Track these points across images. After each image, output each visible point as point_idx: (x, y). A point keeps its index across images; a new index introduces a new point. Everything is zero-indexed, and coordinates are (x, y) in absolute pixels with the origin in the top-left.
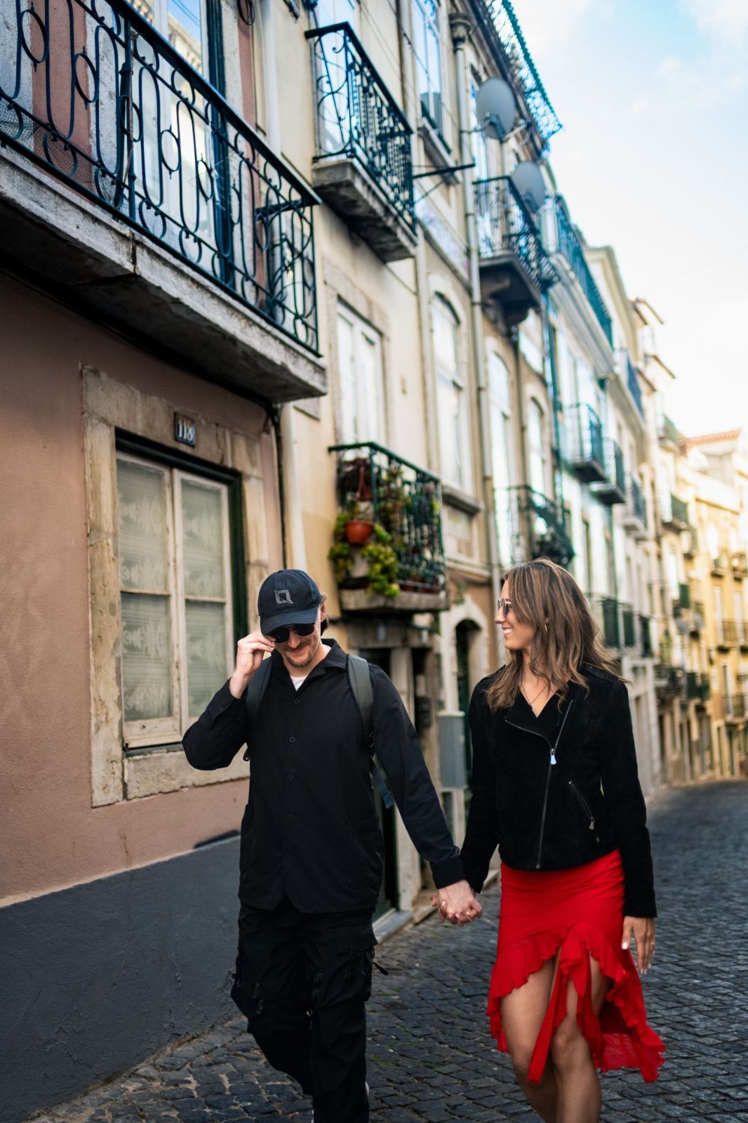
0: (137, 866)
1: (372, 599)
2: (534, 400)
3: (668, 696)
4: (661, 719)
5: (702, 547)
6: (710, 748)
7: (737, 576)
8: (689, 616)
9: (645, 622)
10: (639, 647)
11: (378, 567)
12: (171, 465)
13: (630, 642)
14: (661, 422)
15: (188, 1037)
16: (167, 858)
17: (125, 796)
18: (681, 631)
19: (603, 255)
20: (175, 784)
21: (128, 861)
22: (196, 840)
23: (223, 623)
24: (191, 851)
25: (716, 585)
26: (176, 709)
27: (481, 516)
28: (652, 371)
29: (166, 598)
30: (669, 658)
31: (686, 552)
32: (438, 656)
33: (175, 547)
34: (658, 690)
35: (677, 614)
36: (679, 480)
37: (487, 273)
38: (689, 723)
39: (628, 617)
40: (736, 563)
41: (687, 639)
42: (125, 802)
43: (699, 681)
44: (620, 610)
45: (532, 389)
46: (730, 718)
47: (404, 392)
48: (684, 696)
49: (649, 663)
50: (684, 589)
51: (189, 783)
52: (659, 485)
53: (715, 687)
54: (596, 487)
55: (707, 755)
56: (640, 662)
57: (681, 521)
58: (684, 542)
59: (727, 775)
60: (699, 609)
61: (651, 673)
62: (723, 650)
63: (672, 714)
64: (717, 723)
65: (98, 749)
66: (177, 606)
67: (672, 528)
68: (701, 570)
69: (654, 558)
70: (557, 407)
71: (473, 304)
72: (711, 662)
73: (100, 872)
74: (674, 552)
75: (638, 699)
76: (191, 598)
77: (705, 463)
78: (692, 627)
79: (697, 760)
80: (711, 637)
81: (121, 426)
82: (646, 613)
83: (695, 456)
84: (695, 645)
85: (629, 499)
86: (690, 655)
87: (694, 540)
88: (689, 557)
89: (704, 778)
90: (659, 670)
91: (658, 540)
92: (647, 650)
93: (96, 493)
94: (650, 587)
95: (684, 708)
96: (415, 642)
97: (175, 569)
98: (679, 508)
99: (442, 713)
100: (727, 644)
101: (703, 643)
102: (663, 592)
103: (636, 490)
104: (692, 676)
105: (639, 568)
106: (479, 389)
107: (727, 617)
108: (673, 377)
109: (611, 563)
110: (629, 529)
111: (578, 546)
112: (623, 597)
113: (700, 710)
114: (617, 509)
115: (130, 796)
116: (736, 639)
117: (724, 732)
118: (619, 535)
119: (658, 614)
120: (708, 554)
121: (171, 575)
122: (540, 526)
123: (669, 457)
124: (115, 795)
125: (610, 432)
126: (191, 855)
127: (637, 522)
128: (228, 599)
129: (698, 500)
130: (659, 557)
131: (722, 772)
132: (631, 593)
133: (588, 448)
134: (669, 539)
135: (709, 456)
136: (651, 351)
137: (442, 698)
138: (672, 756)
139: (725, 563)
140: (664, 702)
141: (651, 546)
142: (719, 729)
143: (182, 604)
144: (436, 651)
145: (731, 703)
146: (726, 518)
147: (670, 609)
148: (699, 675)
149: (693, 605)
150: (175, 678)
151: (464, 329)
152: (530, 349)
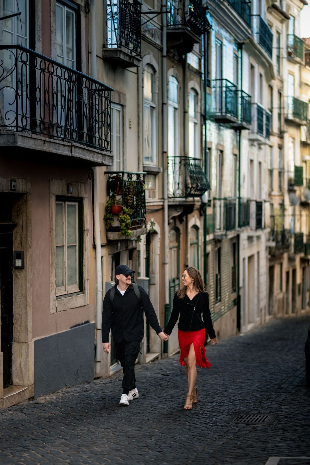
0: (59, 333)
1: (120, 237)
2: (193, 89)
3: (277, 253)
4: (271, 269)
8: (300, 191)
9: (259, 206)
11: (124, 224)
12: (65, 201)
15: (68, 387)
16: (65, 331)
17: (56, 311)
18: (293, 202)
20: (66, 308)
21: (57, 331)
22: (71, 326)
23: (75, 252)
24: (69, 329)
26: (65, 284)
27: (160, 175)
29: (63, 246)
30: (281, 225)
31: (304, 141)
32: (139, 251)
33: (65, 229)
34: (270, 249)
35: (291, 191)
38: (294, 271)
41: (297, 208)
42: (56, 313)
45: (192, 83)
47: (130, 128)
49: (263, 234)
50: (298, 171)
51: (69, 308)
52: (285, 93)
56: (254, 234)
57: (302, 117)
58: (303, 134)
61: (264, 239)
63: (281, 265)
65: (51, 297)
66: (66, 248)
67: (293, 124)
69: (276, 149)
71: (163, 56)
73: (52, 333)
74: (293, 142)
76: (69, 245)
78: (302, 200)
79: (299, 299)
81: (57, 194)
82: (262, 198)
86: (300, 220)
88: (305, 145)
89: (303, 312)
90: (272, 236)
91: (281, 135)
92: (259, 224)
93: (52, 218)
94: (271, 172)
95: (291, 260)
96: (130, 247)
97: (65, 236)
98: (300, 106)
99: (139, 278)
104: (299, 236)
105: (260, 163)
106: (163, 104)
109: (238, 169)
113: (304, 262)
114: (244, 132)
115: (58, 311)
118: (244, 148)
121: (64, 238)
123: (295, 67)
124: (55, 311)
126: (70, 330)
128: (77, 244)
130: (281, 147)
134: (291, 131)
137: (140, 271)
138: (278, 295)
140: (274, 257)
143: (67, 247)
144: (138, 249)
147: (286, 186)
148: (305, 234)
149: (304, 182)
150: (65, 273)
151: (157, 75)
152: (192, 60)
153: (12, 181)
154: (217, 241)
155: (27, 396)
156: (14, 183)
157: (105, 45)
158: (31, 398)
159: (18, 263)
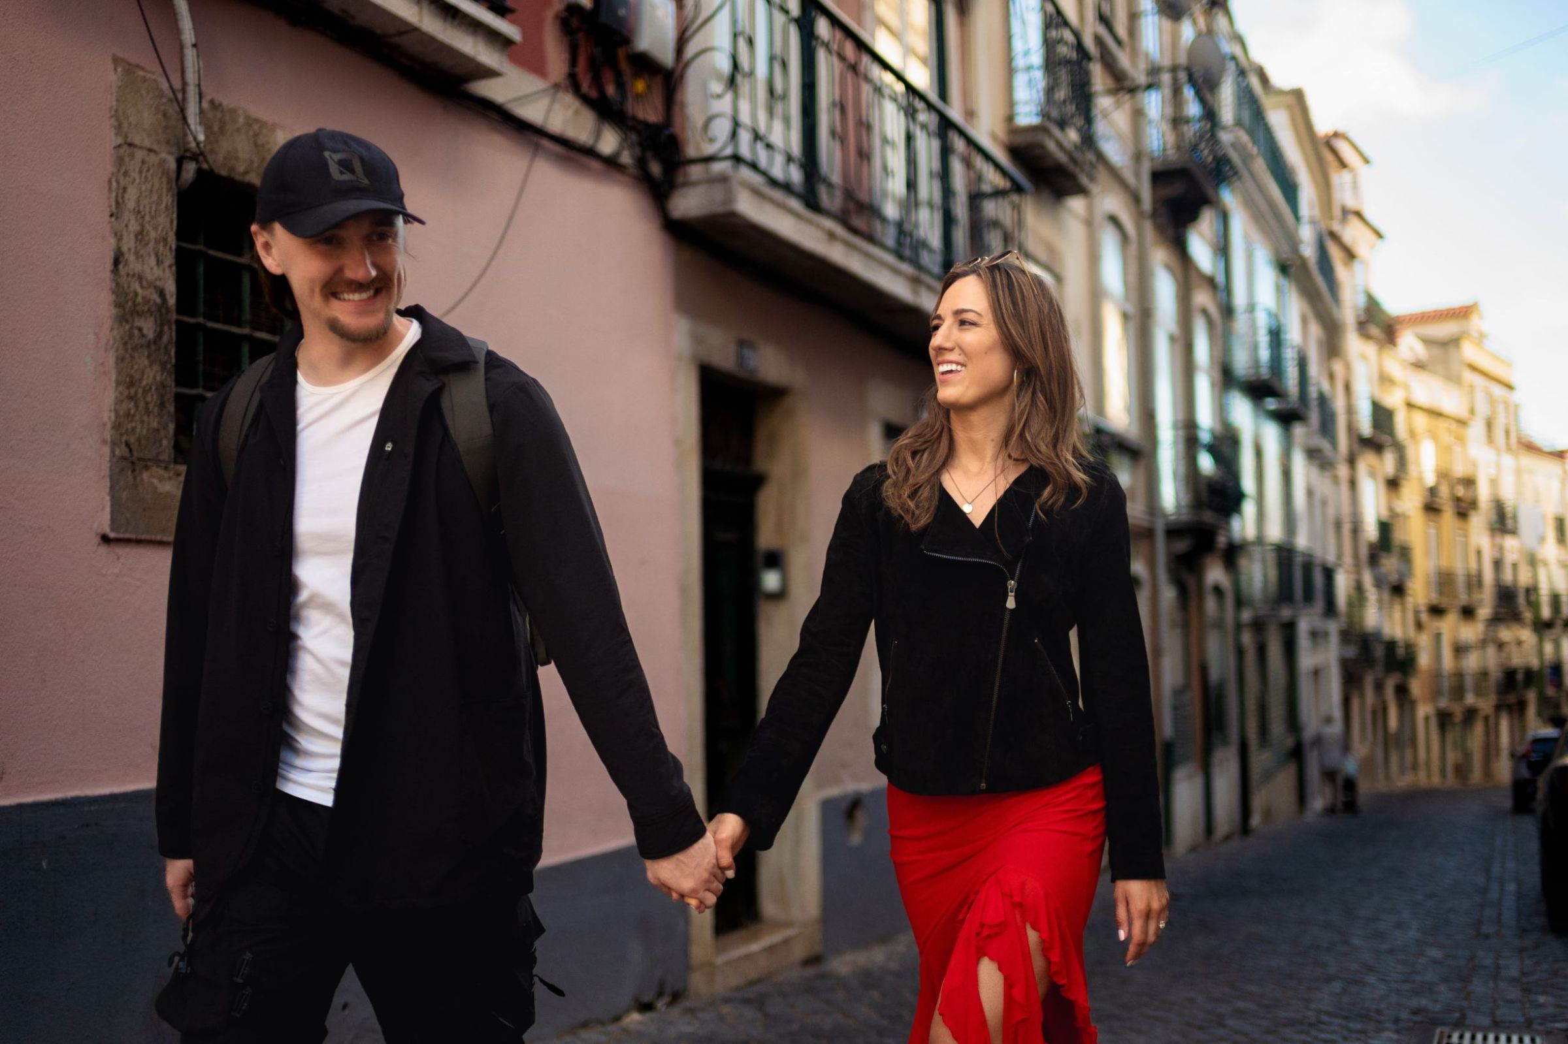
2: (1205, 312)
3: (1358, 671)
4: (1346, 702)
5: (1412, 469)
6: (1413, 742)
7: (1461, 510)
8: (1390, 564)
9: (1329, 574)
10: (1319, 605)
13: (1308, 596)
14: (1361, 301)
18: (1379, 583)
19: (1291, 100)
25: (1430, 520)
27: (1143, 457)
28: (1352, 233)
30: (1361, 618)
31: (1391, 478)
34: (1344, 662)
35: (1373, 561)
36: (1385, 380)
37: (1159, 177)
38: (1385, 710)
39: (1308, 567)
40: (1461, 491)
41: (1386, 596)
43: (1401, 652)
44: (1299, 560)
45: (1202, 298)
46: (1443, 703)
48: (1379, 668)
49: (1333, 628)
50: (1385, 528)
52: (1356, 389)
53: (1424, 660)
54: (1271, 404)
55: (1408, 753)
56: (1319, 623)
57: (1385, 433)
58: (1388, 464)
59: (1436, 780)
60: (1405, 553)
61: (1334, 639)
62: (1437, 611)
63: (1362, 696)
64: (1423, 710)
67: (1373, 445)
68: (1410, 501)
69: (1344, 485)
70: (1228, 311)
71: (1142, 215)
72: (1419, 626)
74: (1373, 474)
75: (1316, 673)
77: (1421, 351)
78: (1394, 578)
79: (1394, 759)
80: (1420, 592)
81: (886, 420)
82: (1331, 558)
83: (1409, 343)
84: (1397, 600)
85: (1314, 416)
86: (1391, 617)
87: (1402, 462)
88: (1393, 484)
89: (1403, 782)
90: (1346, 636)
91: (1352, 461)
92: (1330, 608)
94: (1338, 525)
95: (1379, 687)
98: (1382, 416)
100: (1444, 602)
101: (1410, 600)
102: (1356, 530)
103: (1323, 401)
104: (1391, 645)
105: (1324, 503)
107: (1444, 563)
108: (1379, 235)
109: (1288, 499)
110: (1313, 454)
111: (1248, 483)
112: (1302, 541)
113: (1402, 691)
114: (1299, 430)
116: (1455, 596)
117: (1434, 723)
118: (1299, 462)
119: (1348, 559)
120: (1421, 479)
122: (1206, 463)
123: (1370, 349)
125: (1293, 335)
127: (1325, 445)
129: (1410, 405)
130: (1353, 484)
131: (1429, 776)
132: (1312, 535)
133: (1264, 354)
134: (1366, 461)
135: (1427, 341)
136: (1351, 203)
139: (1444, 491)
140: (1351, 677)
141: (1343, 471)
142: (1427, 719)
145: (1446, 684)
146: (1449, 430)
147: (1364, 552)
148: (1401, 644)
149: (1396, 550)
151: (1133, 248)
152: (1200, 249)
153: (742, 344)
154: (1258, 626)
155: (799, 951)
156: (747, 352)
157: (1010, 118)
158: (813, 960)
159: (771, 580)
